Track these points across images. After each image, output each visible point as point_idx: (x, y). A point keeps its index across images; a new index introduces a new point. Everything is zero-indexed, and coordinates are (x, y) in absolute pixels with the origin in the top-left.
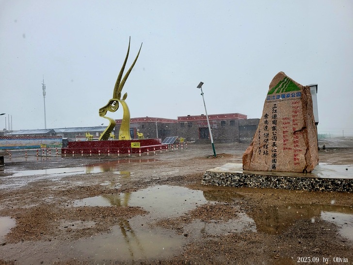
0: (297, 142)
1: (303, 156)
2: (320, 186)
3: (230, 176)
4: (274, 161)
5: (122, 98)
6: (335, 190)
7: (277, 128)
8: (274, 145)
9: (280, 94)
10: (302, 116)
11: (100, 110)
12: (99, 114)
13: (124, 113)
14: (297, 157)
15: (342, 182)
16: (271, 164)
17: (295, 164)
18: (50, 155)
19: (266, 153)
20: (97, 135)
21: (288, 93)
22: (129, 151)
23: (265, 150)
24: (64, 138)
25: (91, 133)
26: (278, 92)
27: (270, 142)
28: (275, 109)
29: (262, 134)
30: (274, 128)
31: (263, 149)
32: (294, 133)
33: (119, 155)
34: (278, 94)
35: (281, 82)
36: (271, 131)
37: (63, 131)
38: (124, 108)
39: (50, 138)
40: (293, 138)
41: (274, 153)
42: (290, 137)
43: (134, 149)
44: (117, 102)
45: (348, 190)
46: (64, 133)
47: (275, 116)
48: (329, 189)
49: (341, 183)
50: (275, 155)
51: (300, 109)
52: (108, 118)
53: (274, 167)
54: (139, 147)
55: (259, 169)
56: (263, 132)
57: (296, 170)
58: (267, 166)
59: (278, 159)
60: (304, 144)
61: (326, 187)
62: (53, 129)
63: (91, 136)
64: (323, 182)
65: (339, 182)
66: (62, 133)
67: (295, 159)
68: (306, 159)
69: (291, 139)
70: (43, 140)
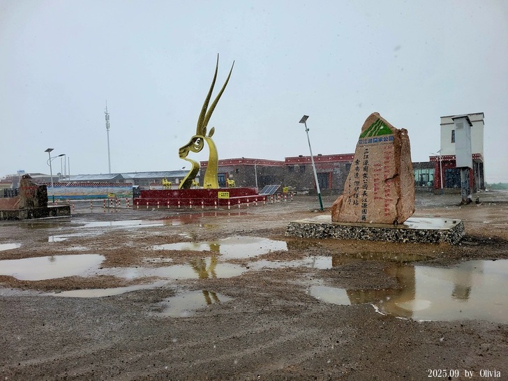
0: (389, 190)
1: (394, 206)
2: (404, 237)
3: (314, 227)
4: (364, 211)
5: (207, 134)
6: (418, 241)
7: (368, 176)
8: (365, 194)
9: (372, 137)
10: (394, 162)
11: (180, 149)
12: (178, 155)
13: (210, 154)
14: (388, 207)
15: (426, 232)
16: (360, 214)
17: (386, 215)
18: (119, 206)
19: (356, 203)
20: (177, 182)
21: (380, 136)
22: (216, 203)
23: (355, 199)
24: (134, 186)
25: (169, 179)
26: (370, 135)
27: (361, 191)
28: (366, 154)
29: (352, 182)
30: (365, 175)
31: (352, 198)
32: (386, 180)
33: (203, 207)
34: (370, 138)
35: (373, 124)
36: (361, 179)
37: (133, 176)
38: (210, 147)
39: (117, 185)
40: (384, 187)
41: (364, 202)
42: (381, 185)
43: (222, 200)
44: (202, 139)
45: (431, 241)
46: (134, 179)
47: (366, 163)
48: (413, 240)
49: (425, 234)
50: (365, 205)
51: (392, 155)
52: (190, 160)
53: (364, 218)
54: (228, 198)
55: (348, 221)
56: (354, 180)
57: (386, 221)
58: (357, 217)
59: (368, 209)
60: (396, 193)
61: (411, 238)
62: (120, 174)
63: (170, 183)
64: (407, 233)
65: (423, 233)
66: (131, 179)
67: (386, 210)
68: (397, 209)
69: (382, 187)
70: (110, 188)
